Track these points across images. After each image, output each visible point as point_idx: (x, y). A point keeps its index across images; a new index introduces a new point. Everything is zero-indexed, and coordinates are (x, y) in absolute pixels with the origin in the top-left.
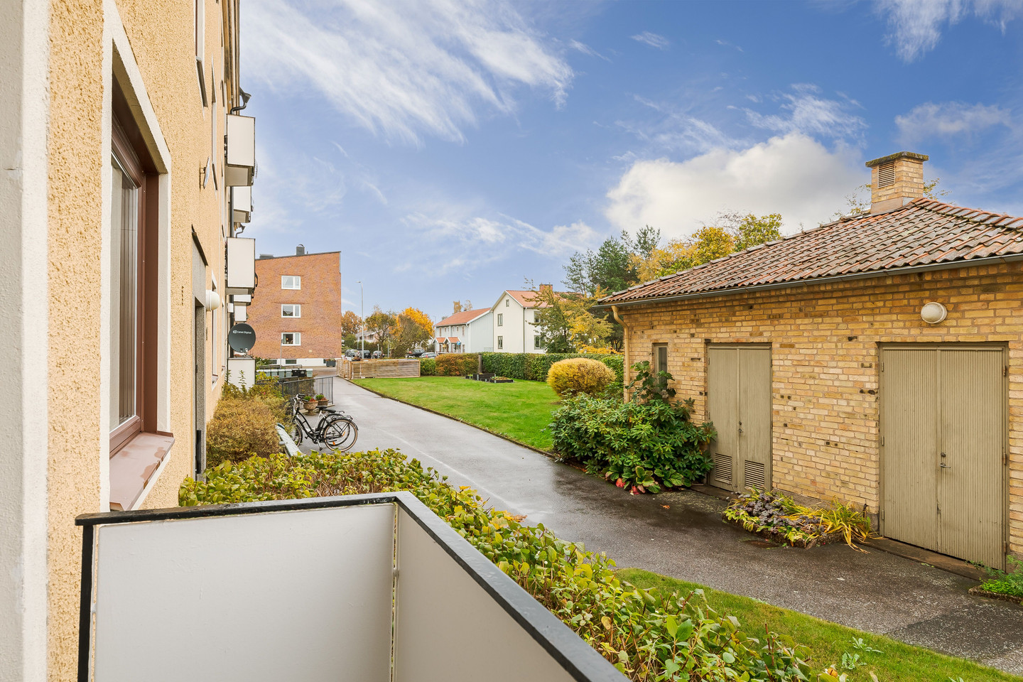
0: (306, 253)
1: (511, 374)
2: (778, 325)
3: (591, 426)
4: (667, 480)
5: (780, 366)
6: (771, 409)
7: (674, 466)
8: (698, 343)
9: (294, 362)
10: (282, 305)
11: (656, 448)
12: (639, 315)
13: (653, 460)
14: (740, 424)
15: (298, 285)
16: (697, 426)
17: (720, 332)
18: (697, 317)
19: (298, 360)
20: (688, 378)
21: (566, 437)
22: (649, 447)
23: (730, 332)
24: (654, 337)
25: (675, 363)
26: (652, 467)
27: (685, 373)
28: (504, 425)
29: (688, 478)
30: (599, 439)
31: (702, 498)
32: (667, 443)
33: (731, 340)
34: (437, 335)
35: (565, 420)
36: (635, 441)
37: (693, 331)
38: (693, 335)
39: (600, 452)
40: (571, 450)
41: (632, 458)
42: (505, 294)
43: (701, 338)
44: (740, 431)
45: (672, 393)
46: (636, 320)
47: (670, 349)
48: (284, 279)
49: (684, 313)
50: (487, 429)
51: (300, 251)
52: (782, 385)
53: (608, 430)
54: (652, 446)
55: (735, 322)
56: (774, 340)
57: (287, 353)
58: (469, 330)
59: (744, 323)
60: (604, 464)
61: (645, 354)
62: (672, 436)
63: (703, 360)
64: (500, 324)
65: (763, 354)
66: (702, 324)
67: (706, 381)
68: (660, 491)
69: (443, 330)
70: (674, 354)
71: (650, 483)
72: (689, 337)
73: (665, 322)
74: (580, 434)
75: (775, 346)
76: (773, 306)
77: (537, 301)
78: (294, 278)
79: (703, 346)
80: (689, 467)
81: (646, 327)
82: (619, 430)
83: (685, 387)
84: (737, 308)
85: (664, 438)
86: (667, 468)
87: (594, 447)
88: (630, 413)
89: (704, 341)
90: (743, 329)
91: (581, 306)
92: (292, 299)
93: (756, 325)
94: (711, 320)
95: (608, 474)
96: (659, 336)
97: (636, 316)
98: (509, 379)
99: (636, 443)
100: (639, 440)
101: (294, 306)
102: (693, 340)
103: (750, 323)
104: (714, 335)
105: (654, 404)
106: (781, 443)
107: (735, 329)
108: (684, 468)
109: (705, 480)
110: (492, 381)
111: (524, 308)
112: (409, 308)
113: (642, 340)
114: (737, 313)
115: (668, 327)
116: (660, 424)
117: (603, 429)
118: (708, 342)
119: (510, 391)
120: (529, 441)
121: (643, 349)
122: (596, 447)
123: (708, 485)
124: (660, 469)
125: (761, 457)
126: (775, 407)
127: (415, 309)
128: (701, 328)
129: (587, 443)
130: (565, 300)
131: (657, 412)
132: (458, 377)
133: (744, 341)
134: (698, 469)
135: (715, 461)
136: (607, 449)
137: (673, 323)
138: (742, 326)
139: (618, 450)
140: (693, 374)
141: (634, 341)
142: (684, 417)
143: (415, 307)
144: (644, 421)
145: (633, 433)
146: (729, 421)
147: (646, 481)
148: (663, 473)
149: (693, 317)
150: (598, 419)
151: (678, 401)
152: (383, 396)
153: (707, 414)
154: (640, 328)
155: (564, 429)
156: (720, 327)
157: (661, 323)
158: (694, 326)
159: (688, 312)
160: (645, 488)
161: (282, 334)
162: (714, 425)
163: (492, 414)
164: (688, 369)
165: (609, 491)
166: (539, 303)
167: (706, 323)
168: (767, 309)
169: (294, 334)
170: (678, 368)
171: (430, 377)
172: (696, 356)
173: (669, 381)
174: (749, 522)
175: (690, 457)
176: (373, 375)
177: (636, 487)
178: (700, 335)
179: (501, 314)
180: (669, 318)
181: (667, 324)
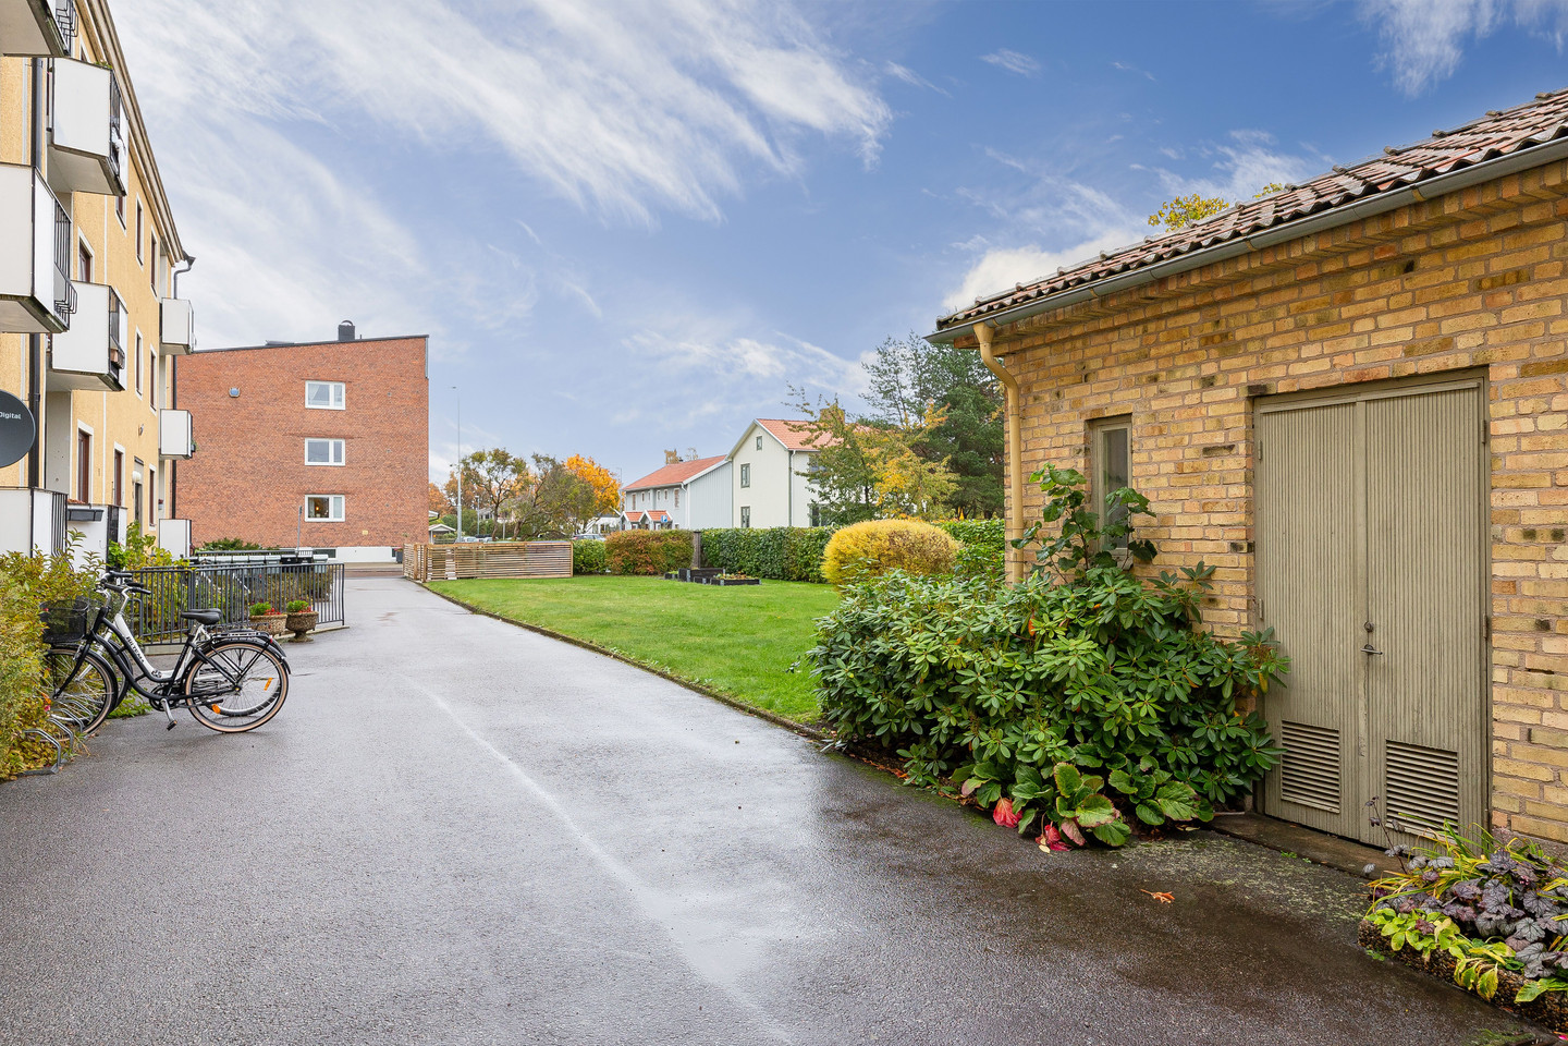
0: (357, 337)
1: (758, 570)
2: (1513, 305)
3: (920, 647)
4: (1142, 802)
5: (1520, 435)
6: (1485, 577)
7: (1162, 759)
8: (1227, 403)
9: (332, 553)
10: (307, 441)
11: (1110, 708)
12: (1047, 350)
13: (1102, 743)
14: (1370, 630)
15: (340, 400)
16: (1227, 642)
17: (1300, 360)
18: (1222, 328)
19: (339, 551)
20: (1193, 506)
21: (850, 681)
22: (1090, 704)
23: (1332, 356)
24: (1091, 403)
25: (1152, 469)
26: (1099, 764)
27: (1184, 493)
28: (710, 661)
29: (1206, 796)
30: (941, 683)
31: (1261, 859)
32: (1144, 692)
33: (1337, 377)
34: (629, 507)
35: (848, 637)
36: (1050, 688)
37: (1209, 369)
38: (1208, 382)
39: (945, 721)
40: (865, 718)
41: (1041, 737)
42: (755, 426)
43: (1237, 386)
44: (1370, 652)
45: (1146, 552)
46: (1040, 365)
47: (1135, 431)
48: (310, 388)
49: (1181, 321)
50: (668, 670)
51: (346, 332)
52: (1530, 498)
53: (968, 656)
54: (1100, 702)
55: (1352, 320)
56: (1497, 355)
57: (316, 535)
58: (687, 497)
59: (1384, 321)
60: (956, 756)
61: (1066, 452)
62: (1155, 672)
63: (1242, 448)
64: (745, 483)
65: (1456, 407)
66: (1237, 345)
67: (1251, 506)
68: (1130, 840)
69: (639, 498)
70: (1150, 443)
71: (1101, 817)
72: (1197, 386)
73: (1122, 358)
74: (888, 672)
75: (1503, 373)
76: (1492, 247)
77: (811, 431)
78: (332, 386)
79: (1241, 407)
80: (1207, 764)
81: (1067, 381)
82: (1001, 659)
83: (1184, 533)
84: (1358, 278)
85: (1132, 677)
86: (1144, 765)
87: (929, 707)
88: (1029, 608)
89: (1244, 394)
90: (1378, 339)
91: (898, 440)
92: (328, 427)
93: (1429, 320)
94: (1268, 328)
95: (971, 785)
96: (1105, 399)
97: (1040, 353)
98: (750, 578)
99: (1049, 693)
100: (1061, 685)
101: (331, 442)
102: (1209, 395)
103: (1405, 316)
104: (1279, 372)
105: (1100, 582)
106: (1526, 685)
107: (1351, 343)
108: (1191, 766)
109: (1249, 800)
110: (717, 582)
111: (791, 452)
112: (574, 456)
113: (1057, 417)
114: (1360, 294)
115: (1131, 370)
116: (1116, 637)
117: (954, 654)
118: (1257, 395)
119: (747, 598)
120: (764, 696)
121: (1059, 441)
122: (935, 708)
123: (1260, 814)
124: (1124, 769)
125: (1445, 728)
126: (1499, 570)
127: (587, 457)
128: (1236, 356)
129: (909, 697)
130: (867, 429)
131: (1112, 600)
132: (649, 578)
133: (1385, 373)
134: (1233, 768)
135: (1280, 744)
136: (966, 714)
137: (1147, 357)
138: (1377, 329)
139: (998, 715)
140: (1210, 493)
141: (1034, 422)
142: (1181, 619)
143: (585, 456)
144: (1073, 629)
145: (1040, 664)
146: (1328, 624)
147: (1087, 808)
148: (1131, 782)
149: (1208, 329)
150: (940, 627)
151: (1164, 574)
152: (474, 610)
153: (1254, 606)
154: (1051, 385)
155: (846, 661)
156: (1298, 346)
157: (1111, 361)
158: (1214, 353)
159: (1195, 317)
160: (1082, 829)
161: (307, 497)
162: (1279, 637)
163: (691, 640)
164: (1195, 481)
165: (974, 842)
166: (815, 434)
167: (1252, 339)
168: (1469, 261)
169: (331, 498)
170: (1163, 482)
171: (592, 577)
172: (1219, 439)
173: (1137, 520)
174: (1478, 964)
175: (1207, 731)
176: (474, 573)
177: (1056, 826)
178: (1232, 378)
179: (747, 466)
180: (1135, 345)
181: (1128, 362)
